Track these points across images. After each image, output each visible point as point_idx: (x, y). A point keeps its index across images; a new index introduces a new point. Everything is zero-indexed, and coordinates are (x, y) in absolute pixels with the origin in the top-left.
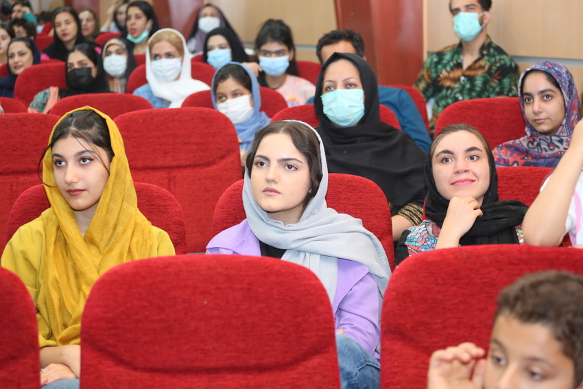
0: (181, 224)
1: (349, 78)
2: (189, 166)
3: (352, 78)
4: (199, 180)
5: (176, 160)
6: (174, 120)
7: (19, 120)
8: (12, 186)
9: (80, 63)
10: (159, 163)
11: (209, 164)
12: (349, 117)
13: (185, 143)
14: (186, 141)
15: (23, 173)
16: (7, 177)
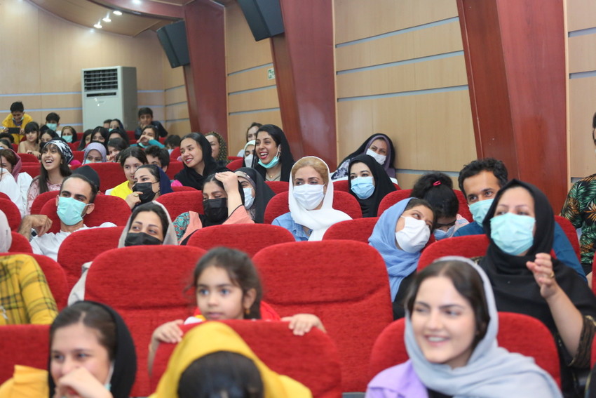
0: (337, 366)
1: (522, 206)
2: (336, 301)
3: (526, 205)
4: (348, 316)
5: (323, 295)
6: (321, 254)
7: (160, 252)
8: (152, 321)
9: (213, 194)
10: (306, 298)
11: (357, 299)
12: (514, 244)
13: (333, 277)
14: (333, 275)
15: (164, 307)
16: (147, 311)
